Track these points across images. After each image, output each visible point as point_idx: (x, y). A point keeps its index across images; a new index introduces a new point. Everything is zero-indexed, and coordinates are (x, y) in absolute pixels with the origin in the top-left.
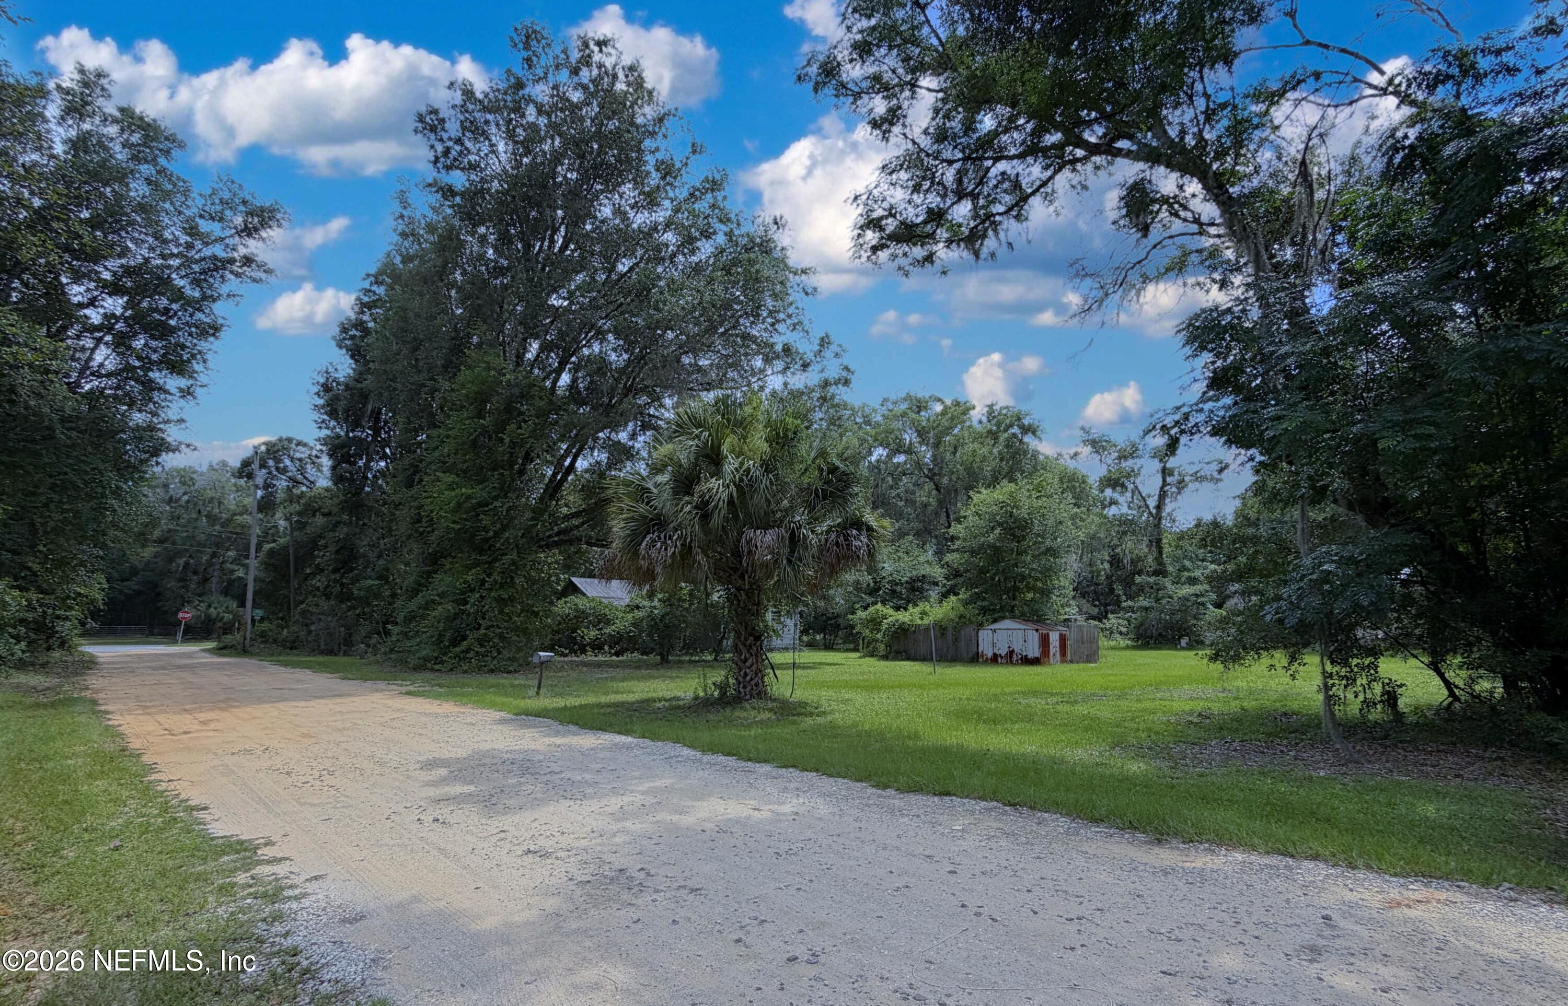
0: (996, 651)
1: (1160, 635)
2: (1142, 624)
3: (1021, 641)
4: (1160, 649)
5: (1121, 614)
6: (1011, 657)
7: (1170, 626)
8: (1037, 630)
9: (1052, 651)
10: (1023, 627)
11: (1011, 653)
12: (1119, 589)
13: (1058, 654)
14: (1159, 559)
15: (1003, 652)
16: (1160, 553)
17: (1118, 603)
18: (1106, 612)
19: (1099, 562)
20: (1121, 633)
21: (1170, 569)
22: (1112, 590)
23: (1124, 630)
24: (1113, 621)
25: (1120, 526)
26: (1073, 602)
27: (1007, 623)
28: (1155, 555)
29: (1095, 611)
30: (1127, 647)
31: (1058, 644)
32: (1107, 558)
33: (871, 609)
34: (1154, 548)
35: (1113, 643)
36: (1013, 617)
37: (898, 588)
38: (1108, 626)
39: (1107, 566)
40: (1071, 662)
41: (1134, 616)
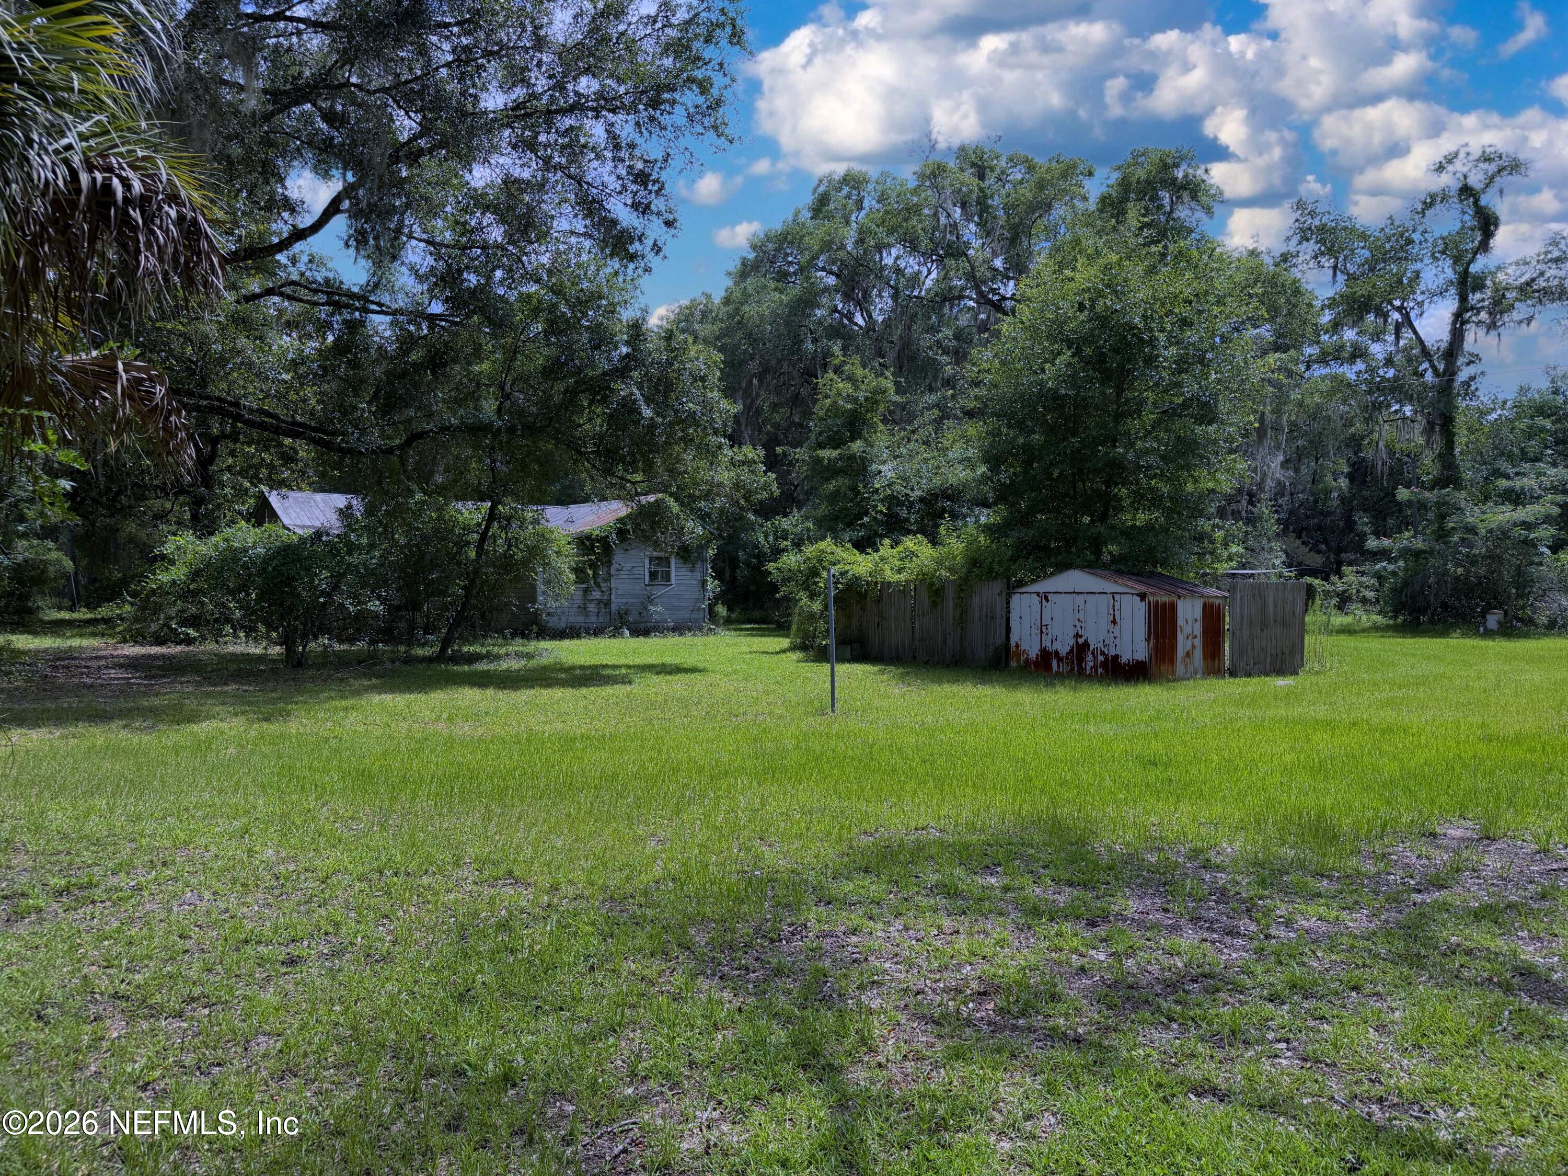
0: (1047, 643)
1: (1444, 606)
2: (1406, 584)
3: (1105, 620)
4: (1444, 634)
5: (1366, 567)
6: (1081, 659)
7: (1463, 587)
8: (1143, 597)
9: (1182, 645)
10: (1110, 587)
11: (1081, 649)
12: (1363, 521)
13: (1198, 654)
14: (1447, 459)
15: (1064, 646)
16: (1450, 444)
17: (1359, 548)
18: (1340, 564)
19: (1329, 478)
20: (1364, 601)
21: (1468, 475)
22: (1350, 524)
23: (1370, 595)
24: (1351, 577)
25: (1370, 392)
26: (1276, 546)
27: (1075, 579)
28: (1438, 447)
29: (1316, 560)
30: (1376, 628)
31: (1198, 629)
32: (1346, 469)
33: (810, 550)
34: (1437, 437)
35: (1348, 619)
36: (1092, 566)
37: (904, 513)
38: (1340, 587)
39: (1343, 482)
40: (1233, 674)
41: (1391, 567)
